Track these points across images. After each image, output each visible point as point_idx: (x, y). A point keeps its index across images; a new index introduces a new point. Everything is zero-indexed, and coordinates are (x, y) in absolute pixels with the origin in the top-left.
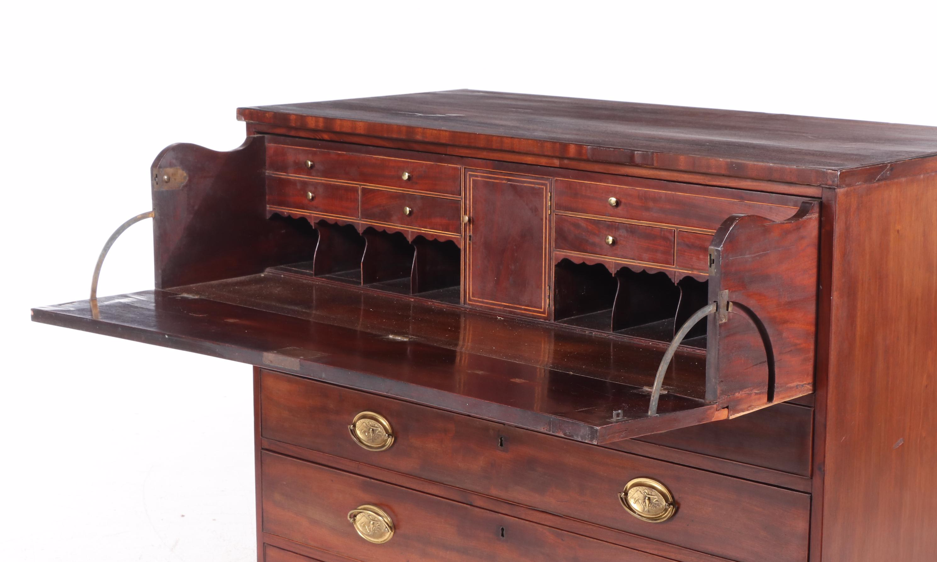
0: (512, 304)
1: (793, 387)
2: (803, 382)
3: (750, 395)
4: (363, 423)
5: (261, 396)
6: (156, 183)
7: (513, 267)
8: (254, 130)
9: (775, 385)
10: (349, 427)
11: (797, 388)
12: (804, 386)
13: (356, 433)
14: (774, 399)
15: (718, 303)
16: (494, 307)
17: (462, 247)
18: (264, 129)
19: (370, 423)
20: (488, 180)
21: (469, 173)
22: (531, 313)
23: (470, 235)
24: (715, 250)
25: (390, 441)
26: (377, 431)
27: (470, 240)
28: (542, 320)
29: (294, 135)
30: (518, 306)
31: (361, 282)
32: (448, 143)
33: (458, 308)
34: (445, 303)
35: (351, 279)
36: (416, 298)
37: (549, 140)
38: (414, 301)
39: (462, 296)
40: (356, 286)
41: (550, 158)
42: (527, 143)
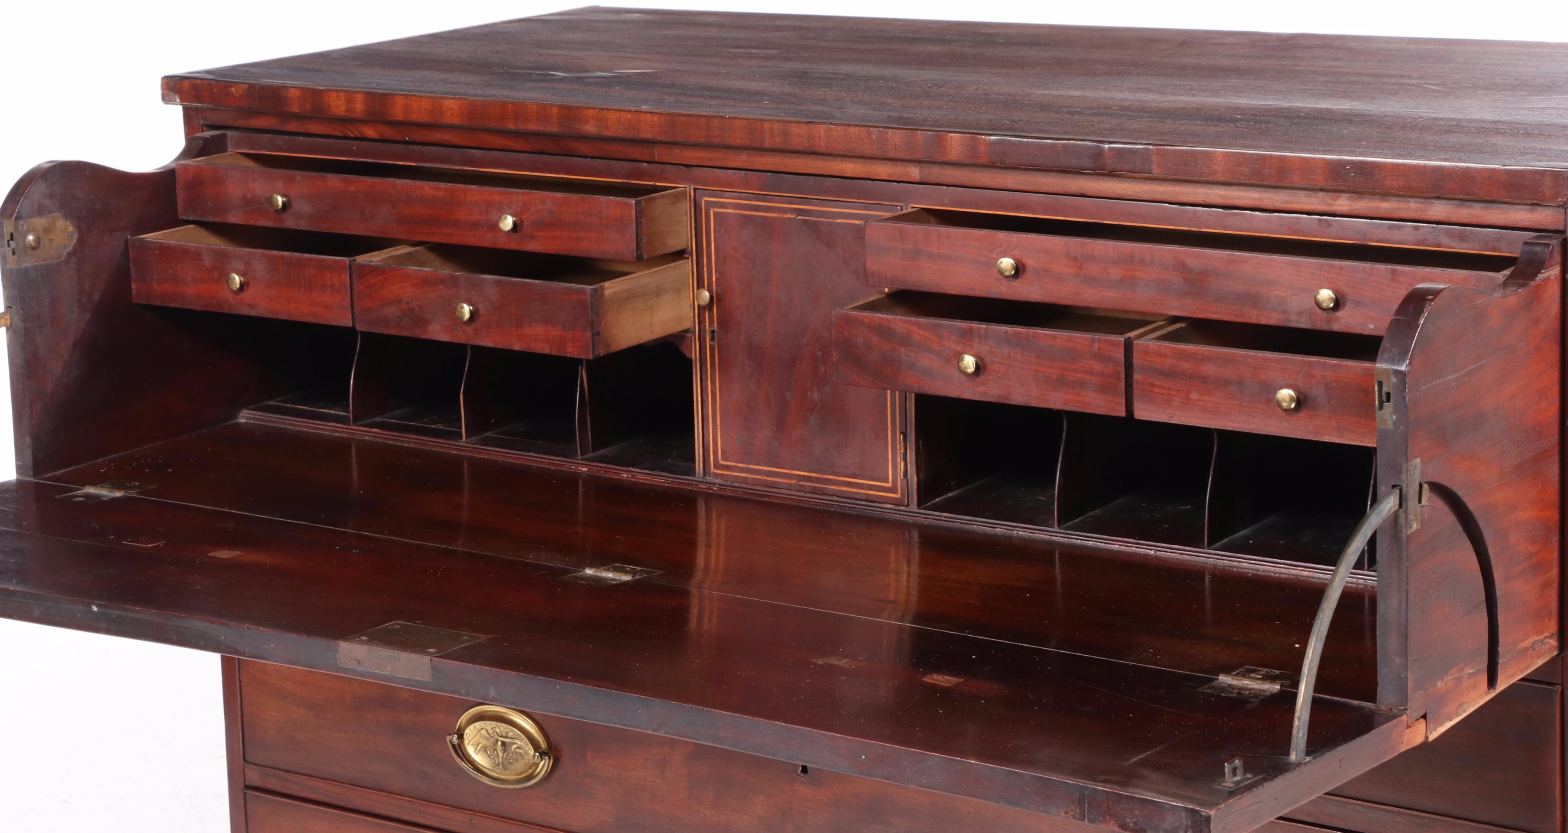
0: (817, 473)
1: (1528, 649)
2: (1542, 634)
3: (1459, 680)
4: (480, 730)
5: (239, 677)
6: (10, 253)
7: (816, 395)
8: (202, 122)
9: (1499, 650)
10: (448, 738)
11: (1534, 649)
12: (1545, 641)
13: (463, 750)
14: (1499, 681)
15: (1404, 489)
16: (776, 480)
17: (695, 354)
18: (227, 118)
19: (497, 730)
20: (752, 213)
21: (706, 199)
22: (863, 491)
23: (712, 329)
24: (1391, 372)
25: (544, 765)
26: (514, 746)
27: (712, 339)
28: (889, 506)
29: (296, 131)
30: (831, 477)
31: (461, 432)
32: (658, 138)
33: (692, 485)
34: (659, 474)
35: (432, 425)
36: (594, 464)
37: (896, 126)
38: (587, 471)
39: (699, 458)
40: (452, 442)
41: (899, 163)
42: (845, 135)
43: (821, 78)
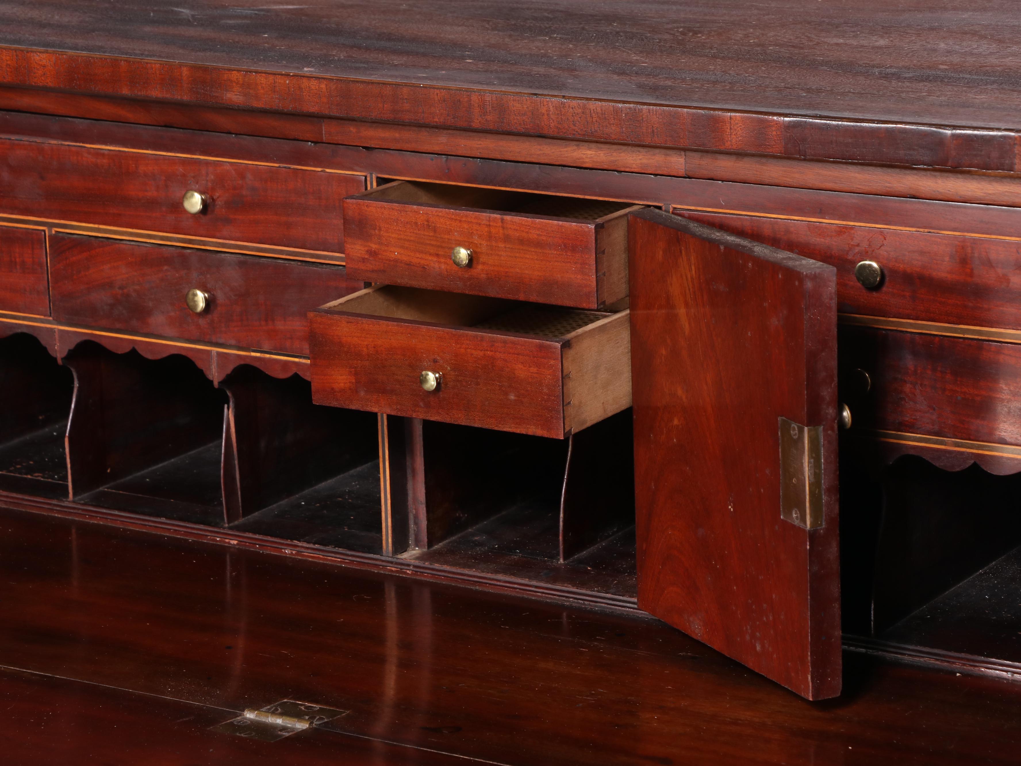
31: (67, 486)
32: (327, 112)
33: (376, 566)
34: (334, 550)
35: (26, 474)
36: (245, 535)
37: (653, 102)
38: (237, 544)
39: (387, 532)
40: (55, 502)
41: (657, 151)
42: (583, 113)
43: (535, 19)
